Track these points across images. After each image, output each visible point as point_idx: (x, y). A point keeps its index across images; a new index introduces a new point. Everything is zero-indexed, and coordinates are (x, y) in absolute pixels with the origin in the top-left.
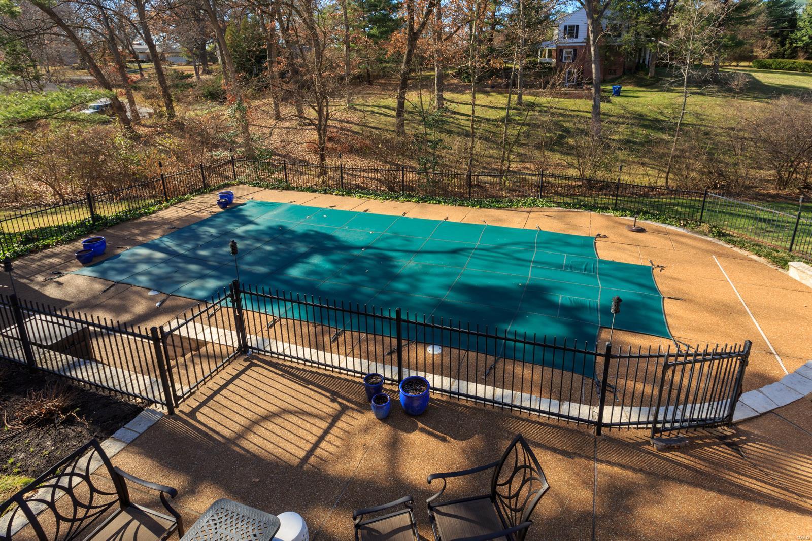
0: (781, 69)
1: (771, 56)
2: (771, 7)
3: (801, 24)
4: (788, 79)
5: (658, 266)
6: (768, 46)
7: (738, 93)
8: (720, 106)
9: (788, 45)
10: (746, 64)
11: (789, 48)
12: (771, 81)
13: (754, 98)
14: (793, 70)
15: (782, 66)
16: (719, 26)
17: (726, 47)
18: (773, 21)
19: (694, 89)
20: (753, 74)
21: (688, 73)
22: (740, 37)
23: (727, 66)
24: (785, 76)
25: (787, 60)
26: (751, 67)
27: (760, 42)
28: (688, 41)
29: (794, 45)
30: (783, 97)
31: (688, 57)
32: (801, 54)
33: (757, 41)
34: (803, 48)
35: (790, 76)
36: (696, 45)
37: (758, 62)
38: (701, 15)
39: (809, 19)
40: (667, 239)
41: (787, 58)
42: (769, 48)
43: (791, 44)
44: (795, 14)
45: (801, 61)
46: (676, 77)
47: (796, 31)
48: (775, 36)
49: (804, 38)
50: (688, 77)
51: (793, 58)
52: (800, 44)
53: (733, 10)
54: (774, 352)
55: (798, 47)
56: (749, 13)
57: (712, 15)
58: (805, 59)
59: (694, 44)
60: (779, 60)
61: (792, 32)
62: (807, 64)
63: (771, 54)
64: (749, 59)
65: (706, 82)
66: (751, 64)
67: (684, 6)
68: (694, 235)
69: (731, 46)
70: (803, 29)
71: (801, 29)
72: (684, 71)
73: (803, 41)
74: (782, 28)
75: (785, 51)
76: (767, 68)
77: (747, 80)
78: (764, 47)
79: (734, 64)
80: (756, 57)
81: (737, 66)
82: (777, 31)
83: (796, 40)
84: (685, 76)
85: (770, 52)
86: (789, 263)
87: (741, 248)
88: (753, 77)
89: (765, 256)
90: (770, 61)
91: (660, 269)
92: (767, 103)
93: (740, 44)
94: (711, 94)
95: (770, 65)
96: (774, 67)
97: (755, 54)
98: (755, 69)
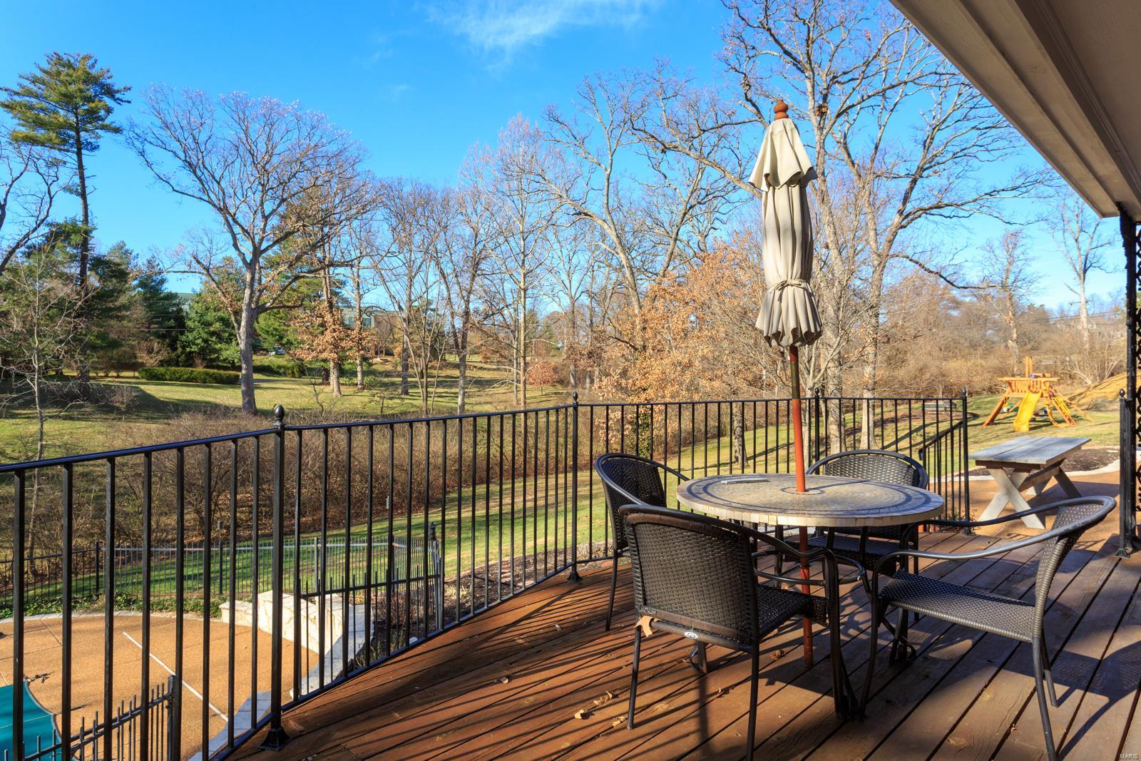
0: (177, 379)
1: (162, 363)
2: (149, 299)
3: (190, 324)
4: (189, 392)
5: (37, 677)
6: (156, 350)
7: (125, 413)
8: (100, 433)
9: (180, 350)
10: (130, 374)
11: (182, 353)
12: (167, 395)
13: (147, 418)
14: (191, 380)
15: (177, 375)
16: (78, 316)
17: (94, 348)
18: (155, 317)
19: (53, 411)
20: (142, 387)
21: (39, 384)
22: (113, 336)
23: (101, 377)
24: (185, 389)
25: (183, 369)
26: (137, 378)
27: (144, 344)
28: (32, 335)
29: (188, 349)
30: (185, 415)
31: (34, 358)
32: (198, 361)
33: (139, 343)
34: (199, 353)
35: (191, 389)
36: (45, 343)
37: (146, 371)
38: (45, 299)
39: (198, 319)
40: (46, 634)
41: (183, 366)
42: (158, 353)
43: (184, 347)
44: (181, 310)
45: (200, 369)
46: (19, 390)
47: (186, 333)
48: (163, 337)
49: (199, 341)
50: (41, 390)
51: (190, 366)
52: (194, 348)
53: (93, 297)
54: (218, 712)
55: (193, 352)
56: (118, 304)
57: (62, 300)
58: (205, 367)
59: (41, 342)
60: (173, 368)
61: (182, 333)
62: (207, 374)
63: (161, 361)
64: (133, 366)
65: (73, 397)
66: (137, 374)
67: (13, 282)
68: (91, 616)
69: (102, 348)
70: (193, 330)
71: (191, 330)
72: (32, 380)
73: (197, 345)
74: (169, 328)
75: (178, 357)
76: (159, 379)
77: (134, 394)
78: (150, 351)
79: (113, 374)
80: (142, 364)
81: (118, 377)
82: (163, 331)
83: (189, 343)
84: (36, 390)
85: (160, 357)
86: (220, 606)
87: (161, 610)
88: (141, 390)
89: (192, 610)
90: (162, 370)
91: (41, 679)
92: (166, 424)
93: (114, 344)
94: (84, 418)
95: (163, 375)
96: (168, 377)
97: (140, 361)
98: (144, 380)
